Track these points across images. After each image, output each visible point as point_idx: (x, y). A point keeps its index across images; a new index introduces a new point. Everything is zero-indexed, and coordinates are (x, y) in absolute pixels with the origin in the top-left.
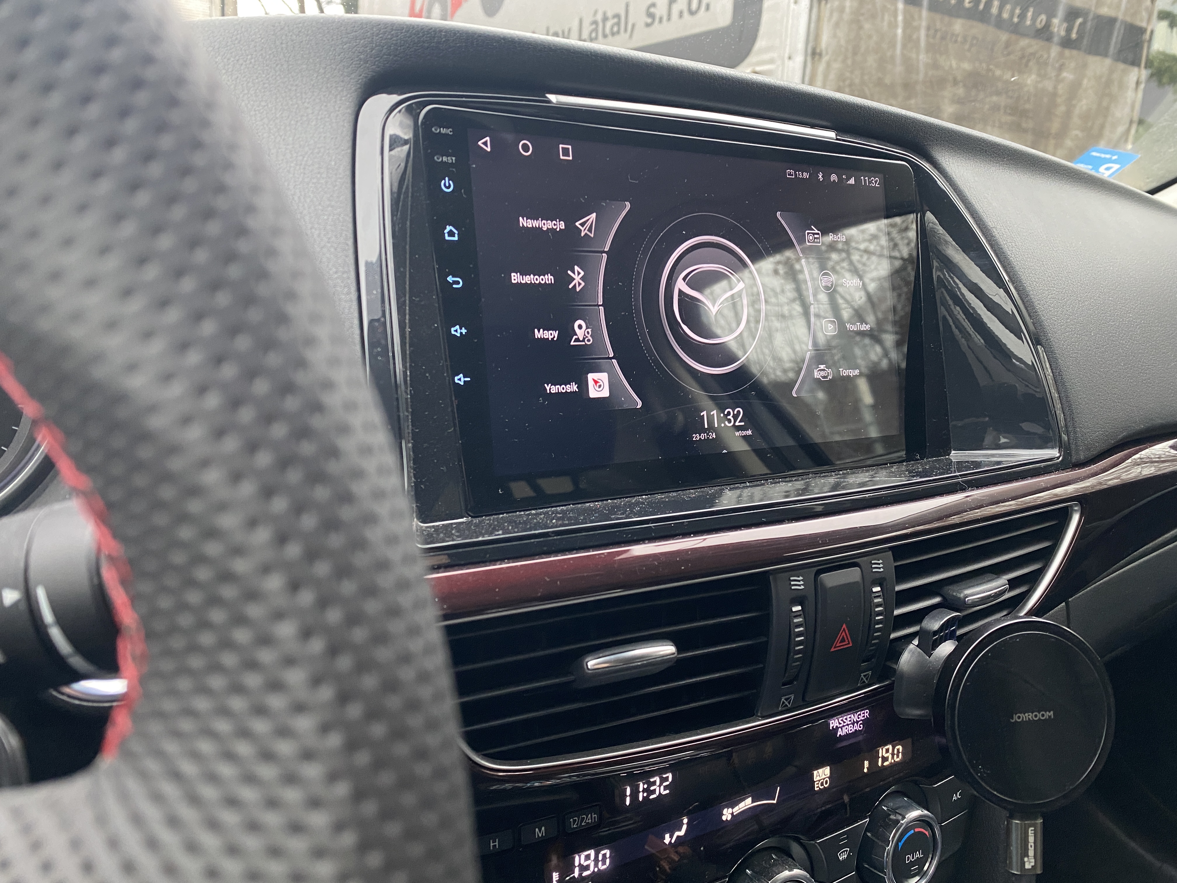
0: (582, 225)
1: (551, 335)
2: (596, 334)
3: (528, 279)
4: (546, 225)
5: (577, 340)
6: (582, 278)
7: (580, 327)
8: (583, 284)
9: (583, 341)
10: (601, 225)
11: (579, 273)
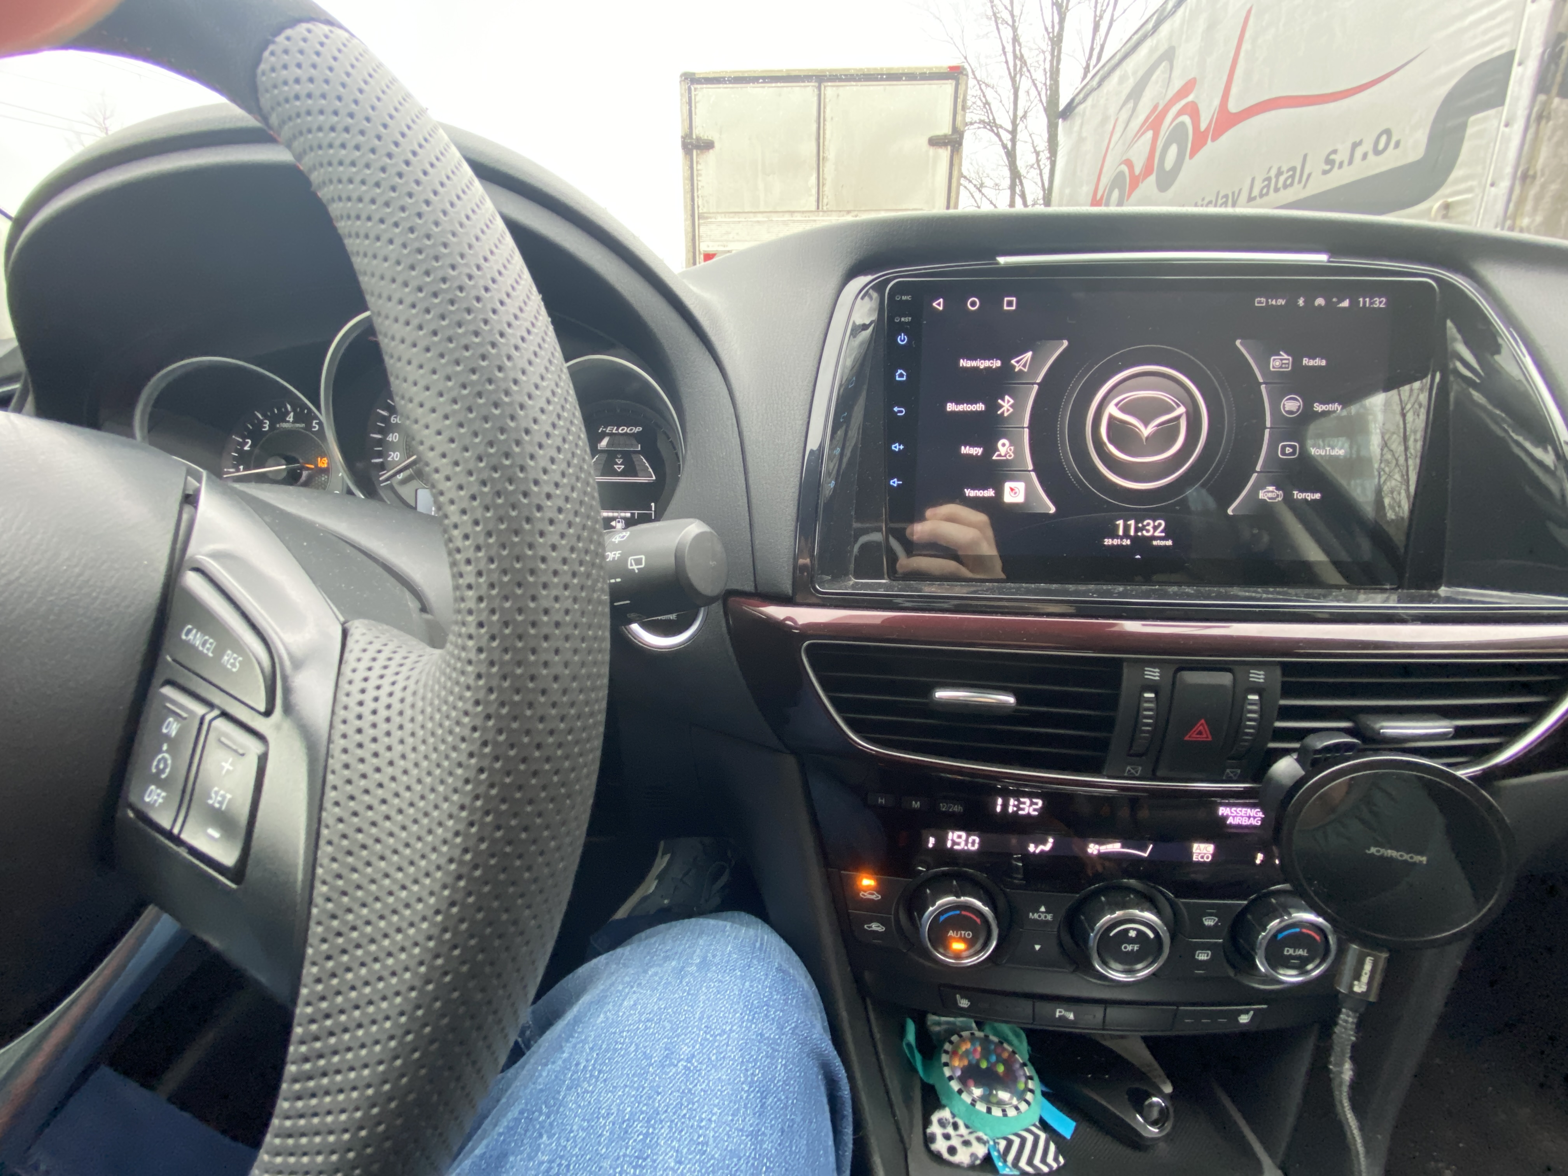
0: (1018, 362)
1: (977, 451)
2: (1018, 452)
3: (961, 408)
4: (983, 364)
5: (1000, 455)
6: (1011, 406)
7: (1004, 445)
8: (1011, 410)
9: (1005, 456)
10: (1035, 364)
11: (1008, 402)
